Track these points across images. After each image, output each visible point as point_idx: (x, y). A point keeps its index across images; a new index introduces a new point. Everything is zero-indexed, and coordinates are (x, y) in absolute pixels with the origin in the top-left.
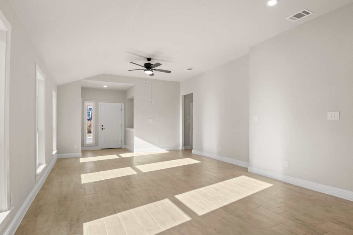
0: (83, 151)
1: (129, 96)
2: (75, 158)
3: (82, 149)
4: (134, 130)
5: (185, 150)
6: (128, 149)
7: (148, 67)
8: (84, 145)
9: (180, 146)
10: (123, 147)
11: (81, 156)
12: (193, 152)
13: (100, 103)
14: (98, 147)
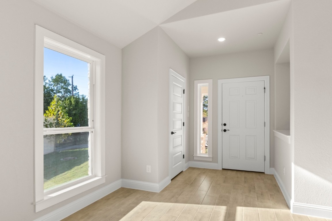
8: (194, 159)
10: (268, 171)
14: (216, 164)
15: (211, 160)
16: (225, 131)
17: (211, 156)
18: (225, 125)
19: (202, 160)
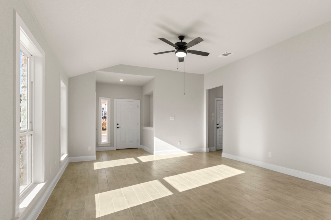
0: (97, 153)
1: (147, 92)
2: (89, 162)
3: (96, 149)
4: (153, 130)
5: (210, 152)
6: (145, 150)
7: (181, 47)
8: (99, 145)
9: (203, 147)
10: (139, 147)
11: (96, 159)
12: (223, 155)
13: (115, 100)
14: (113, 147)
15: (110, 145)
16: (118, 128)
17: (110, 143)
18: (118, 124)
19: (105, 145)
